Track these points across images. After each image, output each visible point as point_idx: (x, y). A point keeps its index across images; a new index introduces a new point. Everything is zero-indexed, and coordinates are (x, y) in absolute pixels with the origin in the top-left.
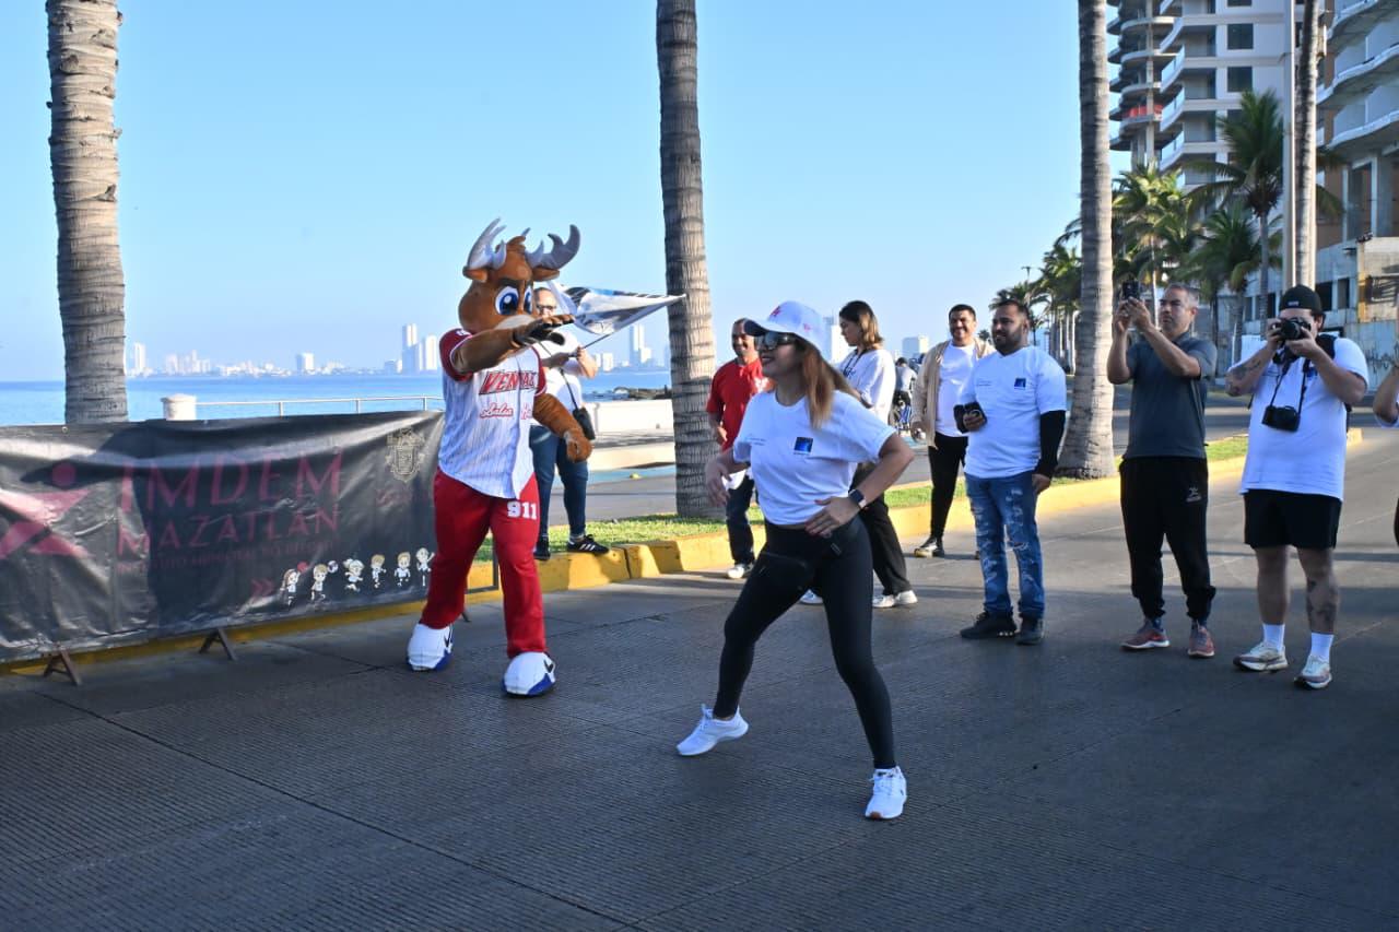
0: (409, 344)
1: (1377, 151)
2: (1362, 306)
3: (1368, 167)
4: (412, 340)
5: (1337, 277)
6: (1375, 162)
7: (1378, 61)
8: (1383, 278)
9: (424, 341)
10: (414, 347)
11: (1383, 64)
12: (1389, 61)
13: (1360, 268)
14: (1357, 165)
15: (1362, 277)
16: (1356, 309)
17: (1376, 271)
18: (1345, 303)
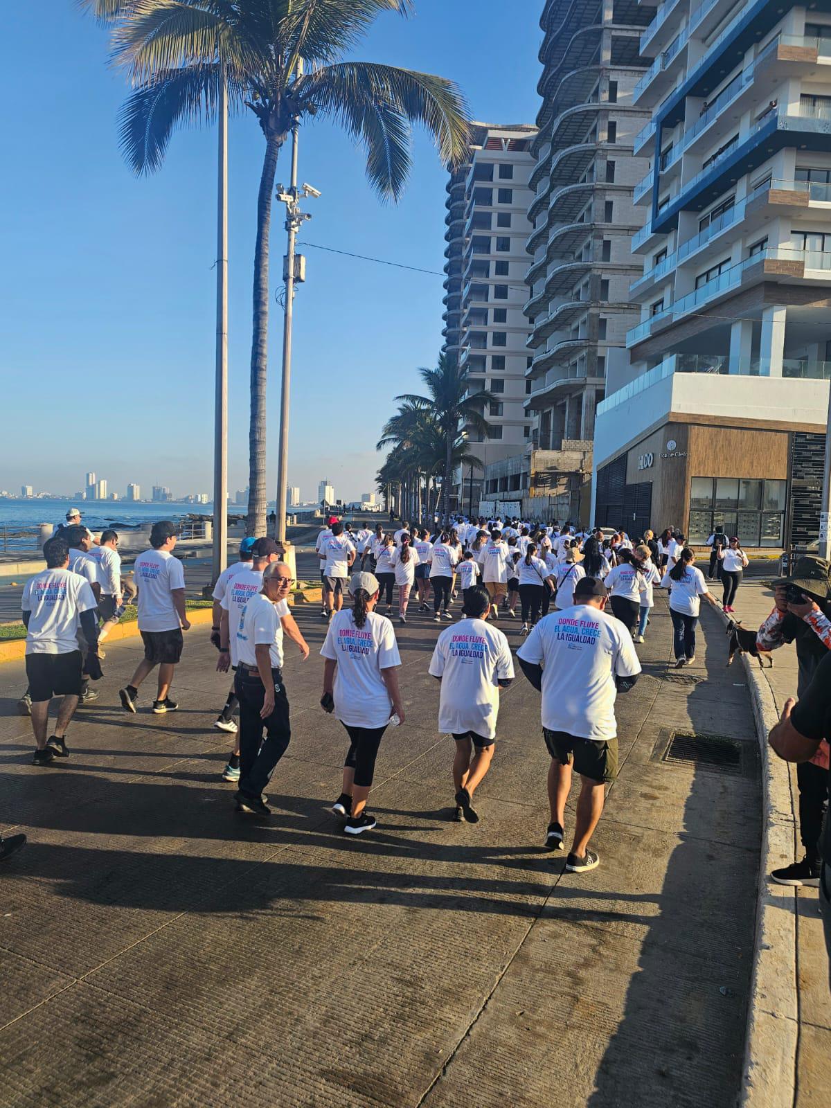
0: (91, 484)
1: (554, 404)
2: (532, 488)
3: (550, 412)
4: (93, 481)
5: (522, 472)
6: (553, 409)
7: (552, 353)
8: (544, 473)
9: (99, 483)
10: (94, 486)
11: (555, 353)
12: (557, 352)
13: (532, 466)
14: (546, 411)
15: (533, 472)
16: (529, 490)
17: (540, 469)
18: (525, 487)
